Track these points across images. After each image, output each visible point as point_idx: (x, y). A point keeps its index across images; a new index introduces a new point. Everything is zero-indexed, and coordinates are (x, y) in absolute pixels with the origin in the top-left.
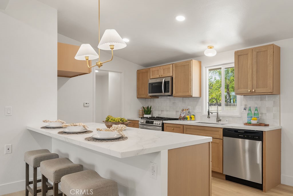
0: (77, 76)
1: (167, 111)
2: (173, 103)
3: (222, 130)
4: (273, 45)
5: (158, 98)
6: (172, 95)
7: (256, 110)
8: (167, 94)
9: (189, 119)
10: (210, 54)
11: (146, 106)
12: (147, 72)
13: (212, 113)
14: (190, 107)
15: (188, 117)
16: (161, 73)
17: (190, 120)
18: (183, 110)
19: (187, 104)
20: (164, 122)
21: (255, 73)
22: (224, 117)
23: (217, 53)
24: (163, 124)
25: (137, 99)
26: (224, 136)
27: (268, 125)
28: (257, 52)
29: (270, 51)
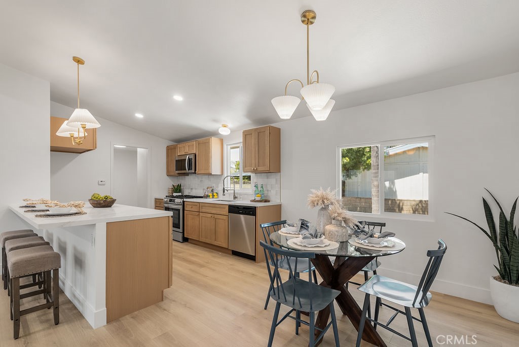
0: (85, 152)
1: (196, 189)
2: (201, 181)
3: (228, 206)
4: (270, 127)
5: (188, 175)
6: (195, 173)
7: (262, 187)
8: (190, 171)
9: (211, 197)
10: (224, 132)
11: (176, 184)
12: (175, 148)
13: (227, 191)
14: (214, 185)
15: (211, 194)
16: (187, 150)
17: (213, 198)
18: (207, 189)
19: (207, 182)
20: (185, 200)
21: (257, 152)
22: (240, 194)
23: (231, 132)
24: (184, 202)
25: (167, 177)
26: (229, 212)
27: (269, 201)
28: (259, 133)
29: (267, 132)
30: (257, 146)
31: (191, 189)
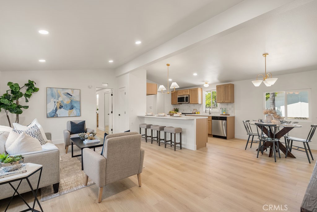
2: (189, 106)
3: (211, 117)
4: (231, 84)
5: (182, 104)
6: (189, 103)
7: (225, 109)
8: (187, 102)
9: (197, 113)
10: (206, 86)
11: (176, 108)
12: (177, 92)
13: (207, 111)
16: (184, 93)
18: (194, 110)
19: (196, 107)
22: (212, 112)
23: (209, 85)
25: (171, 105)
26: (212, 119)
27: (229, 115)
28: (226, 87)
29: (230, 86)
30: (224, 91)
31: (183, 110)
